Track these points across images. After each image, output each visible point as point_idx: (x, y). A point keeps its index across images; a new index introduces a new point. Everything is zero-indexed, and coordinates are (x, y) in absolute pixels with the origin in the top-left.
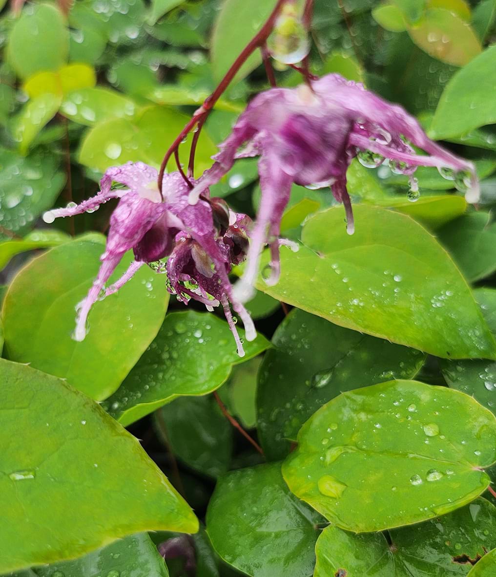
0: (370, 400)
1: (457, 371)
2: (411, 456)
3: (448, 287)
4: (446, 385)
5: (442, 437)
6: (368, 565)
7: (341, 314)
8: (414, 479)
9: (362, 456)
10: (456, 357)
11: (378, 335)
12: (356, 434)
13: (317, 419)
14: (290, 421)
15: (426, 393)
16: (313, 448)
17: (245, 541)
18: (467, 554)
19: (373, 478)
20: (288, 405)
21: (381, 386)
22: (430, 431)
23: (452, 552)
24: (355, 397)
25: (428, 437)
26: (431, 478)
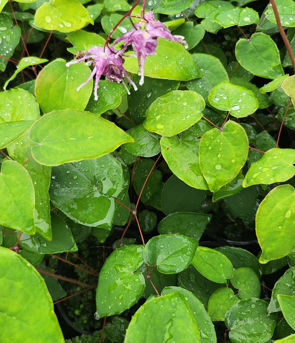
0: (166, 99)
1: (190, 84)
2: (181, 113)
3: (183, 56)
4: (188, 90)
5: (189, 105)
6: (175, 145)
7: (153, 74)
8: (183, 119)
9: (167, 116)
10: (189, 79)
11: (165, 79)
12: (164, 110)
13: (151, 108)
14: (141, 110)
15: (182, 93)
16: (152, 117)
17: (138, 148)
18: (200, 136)
19: (171, 121)
20: (139, 106)
21: (168, 94)
22: (185, 104)
23: (196, 137)
24: (161, 99)
25: (185, 106)
26: (187, 117)
